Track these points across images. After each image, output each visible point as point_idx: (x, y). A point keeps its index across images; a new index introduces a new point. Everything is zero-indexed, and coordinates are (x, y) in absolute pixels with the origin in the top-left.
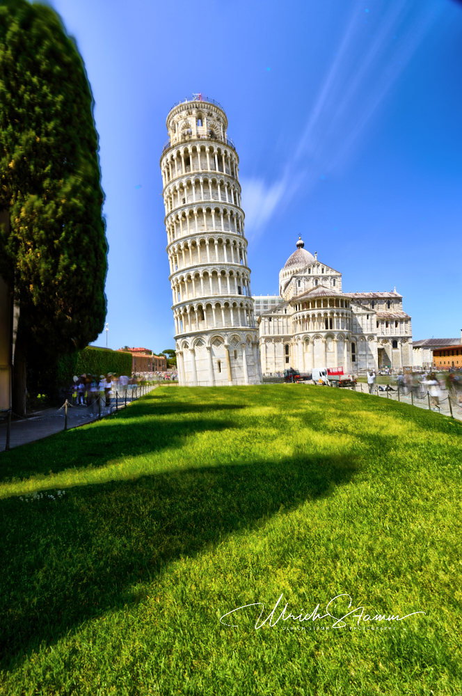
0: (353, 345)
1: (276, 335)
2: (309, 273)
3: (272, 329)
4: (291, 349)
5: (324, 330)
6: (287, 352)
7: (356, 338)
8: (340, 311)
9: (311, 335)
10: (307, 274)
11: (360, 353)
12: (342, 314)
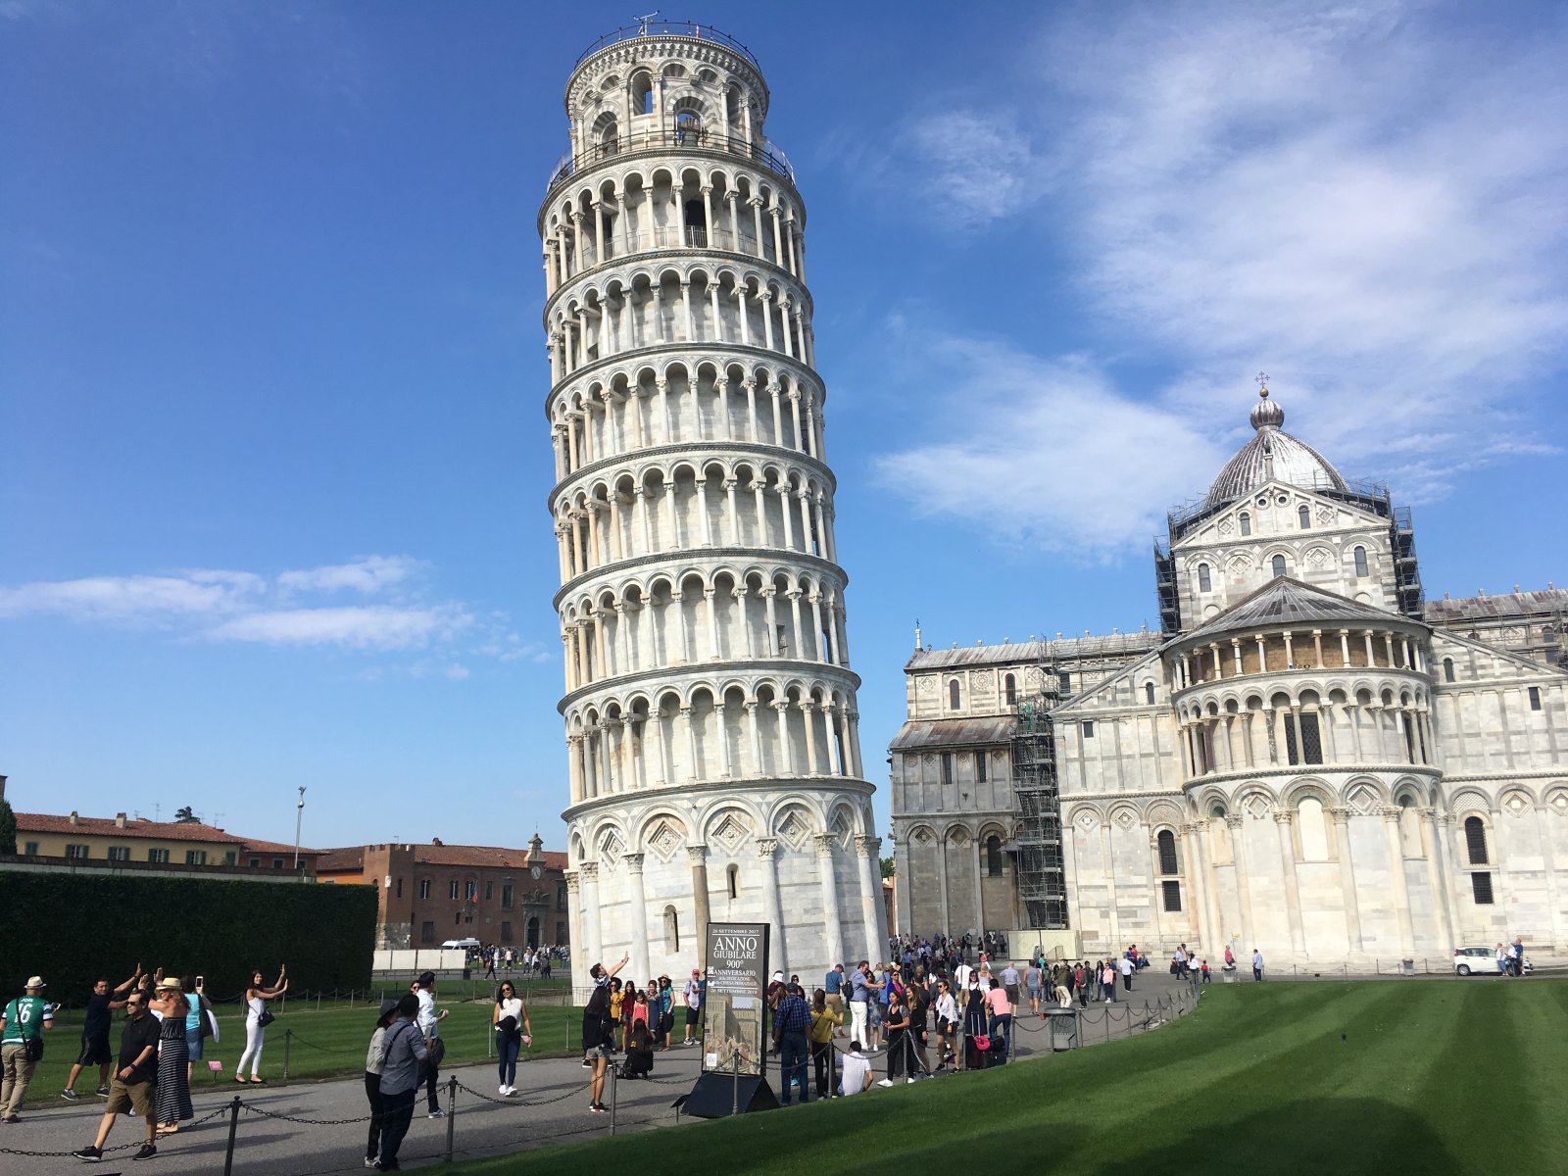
0: (1474, 827)
1: (1115, 792)
2: (1246, 531)
3: (1095, 769)
4: (1185, 846)
5: (1284, 764)
6: (1169, 862)
7: (1484, 795)
8: (1350, 683)
9: (1229, 788)
10: (1234, 534)
11: (1514, 862)
12: (1364, 694)
